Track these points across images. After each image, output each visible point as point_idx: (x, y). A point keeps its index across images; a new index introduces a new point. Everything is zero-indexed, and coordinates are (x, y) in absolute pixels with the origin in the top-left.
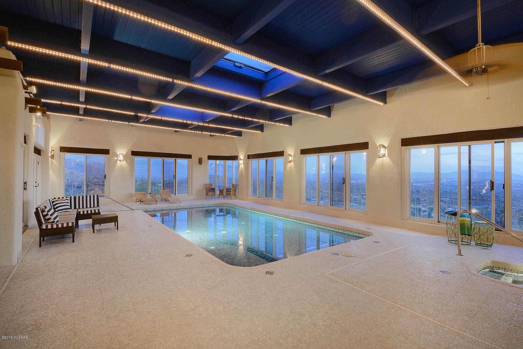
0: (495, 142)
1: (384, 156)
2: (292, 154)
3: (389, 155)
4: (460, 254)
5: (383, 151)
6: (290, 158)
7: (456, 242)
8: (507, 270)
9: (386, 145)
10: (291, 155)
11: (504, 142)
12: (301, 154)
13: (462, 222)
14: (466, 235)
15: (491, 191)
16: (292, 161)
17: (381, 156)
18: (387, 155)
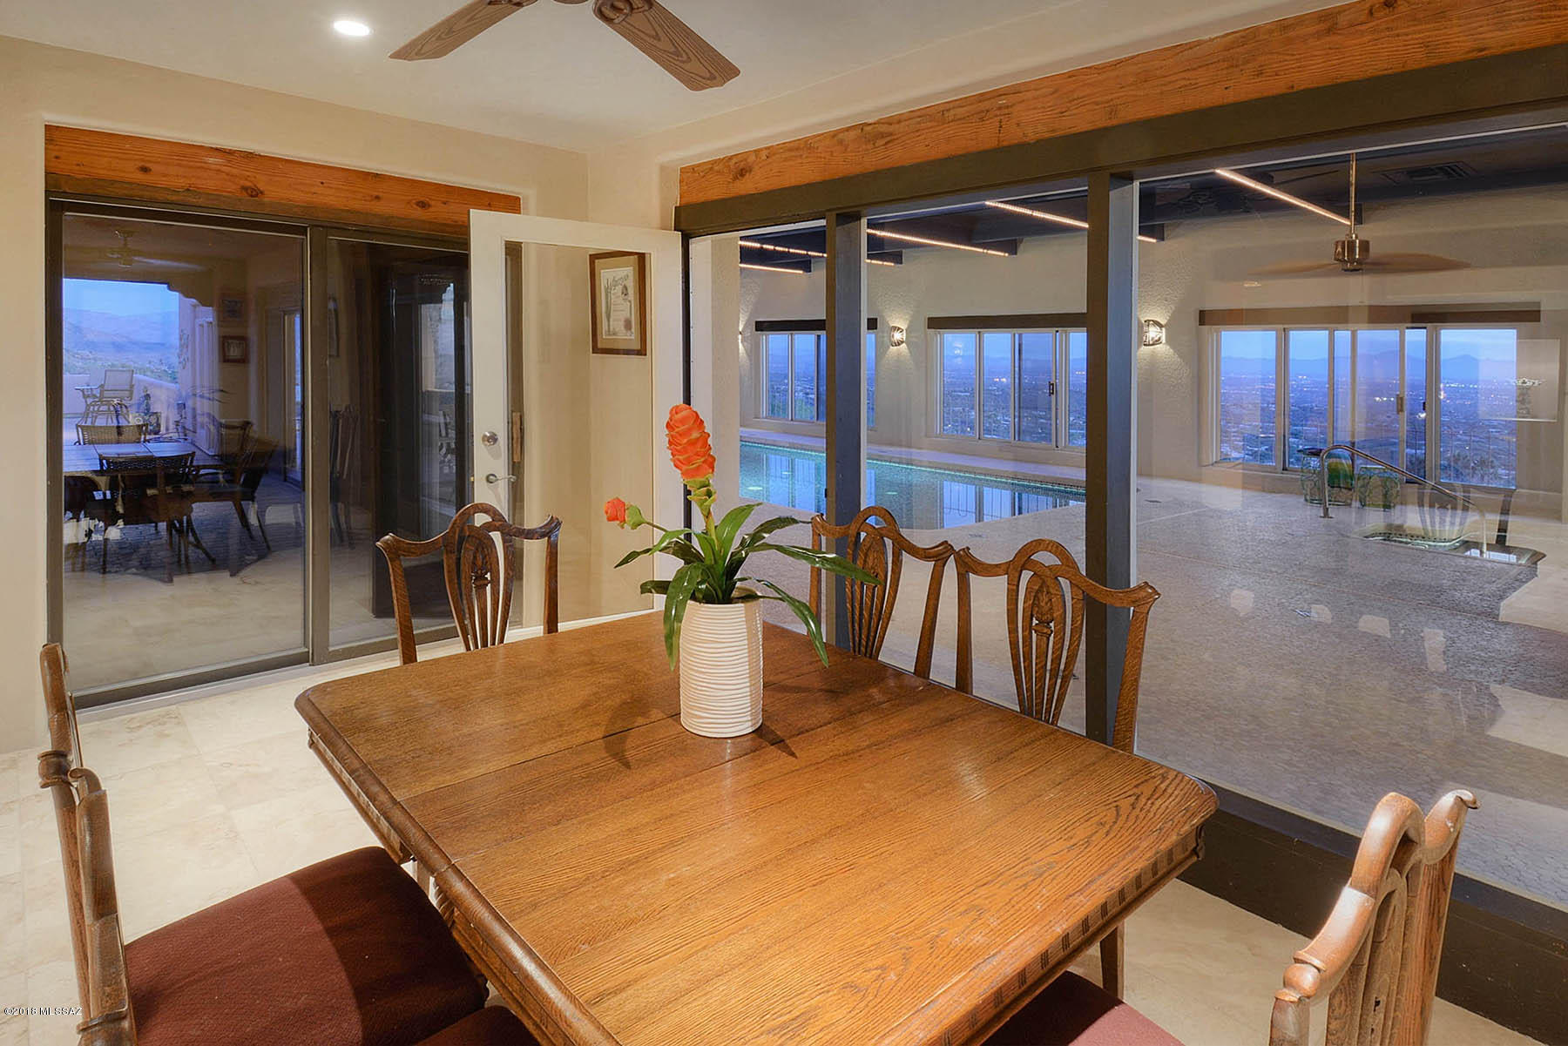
0: (1408, 328)
1: (1158, 342)
2: (904, 327)
3: (1168, 342)
4: (1326, 515)
5: (1153, 333)
6: (897, 336)
7: (1321, 502)
8: (1415, 538)
9: (1163, 322)
10: (899, 329)
11: (1425, 328)
12: (929, 328)
13: (1333, 467)
14: (1343, 490)
15: (1398, 413)
16: (902, 342)
17: (1151, 342)
18: (1164, 342)
